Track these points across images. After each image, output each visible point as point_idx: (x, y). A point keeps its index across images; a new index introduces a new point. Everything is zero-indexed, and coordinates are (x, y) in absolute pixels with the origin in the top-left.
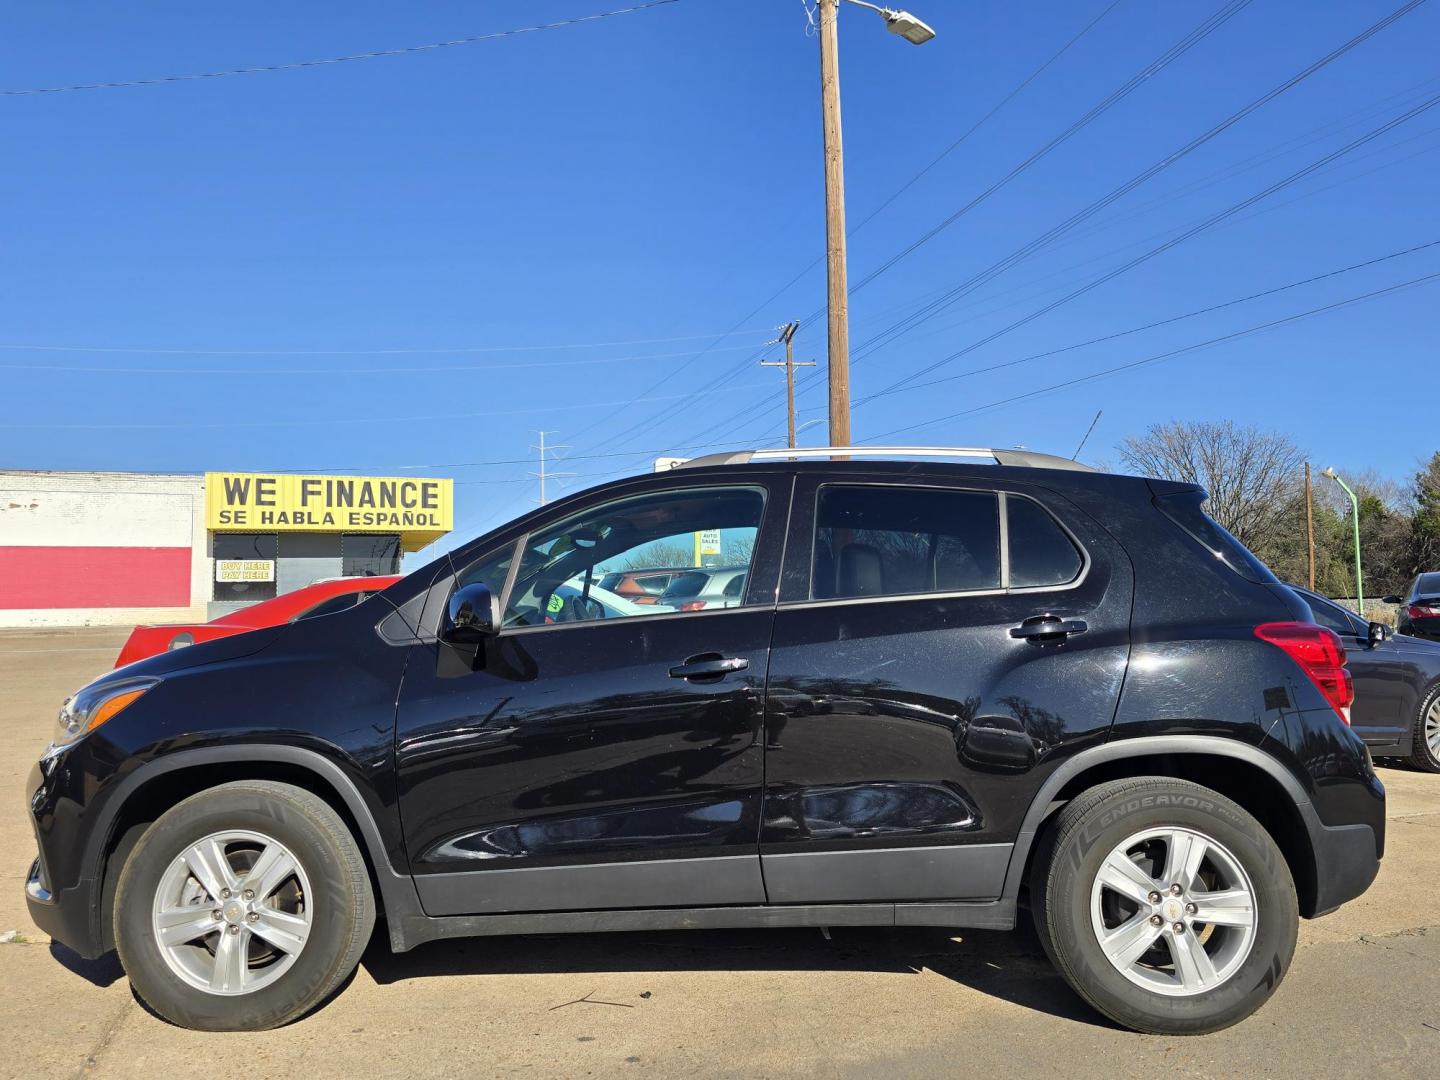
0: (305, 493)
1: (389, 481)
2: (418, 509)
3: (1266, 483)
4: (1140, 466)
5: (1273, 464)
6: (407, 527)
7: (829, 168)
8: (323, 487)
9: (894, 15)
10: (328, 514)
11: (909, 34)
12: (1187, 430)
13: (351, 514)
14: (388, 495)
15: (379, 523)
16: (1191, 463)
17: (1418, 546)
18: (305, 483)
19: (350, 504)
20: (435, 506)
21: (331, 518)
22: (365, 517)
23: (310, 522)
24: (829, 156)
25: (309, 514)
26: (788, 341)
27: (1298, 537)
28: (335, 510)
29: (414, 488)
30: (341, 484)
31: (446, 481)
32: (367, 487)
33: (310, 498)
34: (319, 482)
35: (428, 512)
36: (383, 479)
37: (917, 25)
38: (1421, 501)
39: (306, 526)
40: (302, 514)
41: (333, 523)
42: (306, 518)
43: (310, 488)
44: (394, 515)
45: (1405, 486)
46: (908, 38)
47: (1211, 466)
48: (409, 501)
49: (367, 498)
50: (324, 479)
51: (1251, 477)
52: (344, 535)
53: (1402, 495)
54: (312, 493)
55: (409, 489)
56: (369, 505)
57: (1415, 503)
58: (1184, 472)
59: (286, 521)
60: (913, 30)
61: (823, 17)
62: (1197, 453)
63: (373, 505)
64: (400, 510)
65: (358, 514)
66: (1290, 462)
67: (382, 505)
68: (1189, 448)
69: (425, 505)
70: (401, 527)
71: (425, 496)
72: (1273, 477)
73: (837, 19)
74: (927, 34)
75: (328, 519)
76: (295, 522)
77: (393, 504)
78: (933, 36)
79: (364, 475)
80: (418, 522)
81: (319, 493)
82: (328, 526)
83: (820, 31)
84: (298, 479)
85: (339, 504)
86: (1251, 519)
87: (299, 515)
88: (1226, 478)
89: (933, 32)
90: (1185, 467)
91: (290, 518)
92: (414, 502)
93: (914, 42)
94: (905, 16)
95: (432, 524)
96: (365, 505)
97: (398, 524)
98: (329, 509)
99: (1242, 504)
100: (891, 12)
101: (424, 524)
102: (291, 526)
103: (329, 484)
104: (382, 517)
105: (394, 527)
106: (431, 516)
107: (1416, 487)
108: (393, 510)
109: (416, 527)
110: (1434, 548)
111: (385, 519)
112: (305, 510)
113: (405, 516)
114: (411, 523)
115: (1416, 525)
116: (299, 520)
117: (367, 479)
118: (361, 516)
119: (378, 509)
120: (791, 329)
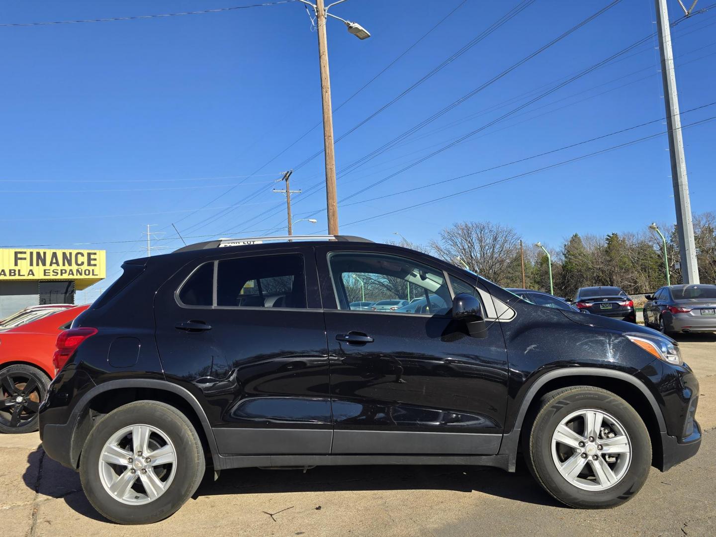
0: (16, 259)
1: (67, 252)
2: (85, 267)
3: (504, 250)
4: (450, 241)
5: (507, 241)
6: (79, 277)
7: (324, 96)
8: (28, 256)
9: (351, 24)
10: (31, 270)
11: (358, 34)
12: (470, 225)
13: (45, 270)
14: (67, 259)
15: (61, 275)
16: (472, 240)
17: (564, 277)
18: (16, 253)
19: (44, 264)
20: (95, 265)
21: (32, 272)
22: (53, 271)
23: (19, 275)
24: (324, 90)
25: (19, 271)
26: (287, 180)
27: (517, 274)
28: (35, 268)
29: (83, 255)
30: (38, 254)
31: (101, 251)
32: (54, 255)
33: (19, 261)
34: (25, 253)
35: (91, 268)
36: (64, 251)
37: (362, 30)
38: (566, 257)
39: (17, 277)
40: (15, 271)
41: (34, 275)
42: (17, 272)
43: (19, 256)
44: (71, 270)
45: (559, 250)
46: (357, 36)
47: (481, 241)
48: (79, 262)
49: (54, 261)
50: (28, 251)
51: (498, 246)
52: (40, 282)
53: (558, 254)
54: (21, 259)
55: (79, 256)
56: (56, 265)
57: (563, 258)
58: (469, 245)
59: (5, 275)
60: (360, 33)
61: (319, 22)
62: (474, 236)
63: (58, 265)
64: (74, 267)
65: (49, 270)
66: (514, 240)
67: (64, 265)
68: (471, 233)
69: (89, 264)
70: (75, 277)
71: (89, 259)
72: (507, 246)
73: (326, 24)
74: (366, 35)
75: (31, 273)
76: (10, 275)
77: (70, 264)
78: (369, 36)
79: (53, 249)
80: (85, 274)
81: (25, 259)
82: (31, 277)
83: (318, 30)
84: (12, 251)
85: (38, 265)
86: (498, 265)
87: (13, 271)
88: (487, 247)
89: (369, 34)
90: (469, 242)
91: (7, 273)
92: (83, 263)
93: (361, 39)
94: (356, 25)
95: (93, 274)
96: (53, 265)
97: (73, 275)
98: (31, 268)
99: (494, 259)
100: (350, 23)
101: (89, 274)
102: (8, 277)
103: (31, 253)
104: (64, 271)
105: (71, 277)
106: (93, 270)
107: (563, 250)
108: (70, 268)
109: (83, 277)
110: (570, 277)
111: (66, 272)
112: (17, 268)
113: (78, 271)
114: (81, 274)
115: (564, 267)
116: (12, 274)
117: (54, 251)
118: (51, 271)
119: (61, 267)
120: (288, 174)
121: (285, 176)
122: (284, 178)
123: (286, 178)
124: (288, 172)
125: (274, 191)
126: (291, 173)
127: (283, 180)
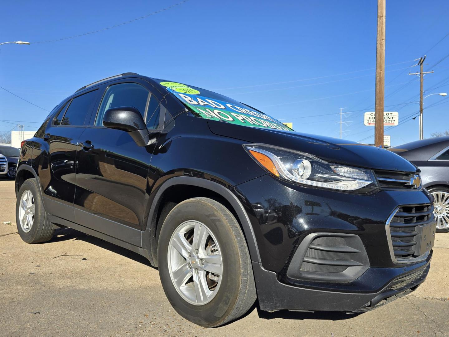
120: (423, 60)
121: (420, 61)
122: (419, 63)
123: (421, 63)
124: (422, 58)
125: (410, 74)
126: (425, 58)
127: (418, 65)
